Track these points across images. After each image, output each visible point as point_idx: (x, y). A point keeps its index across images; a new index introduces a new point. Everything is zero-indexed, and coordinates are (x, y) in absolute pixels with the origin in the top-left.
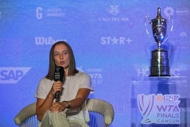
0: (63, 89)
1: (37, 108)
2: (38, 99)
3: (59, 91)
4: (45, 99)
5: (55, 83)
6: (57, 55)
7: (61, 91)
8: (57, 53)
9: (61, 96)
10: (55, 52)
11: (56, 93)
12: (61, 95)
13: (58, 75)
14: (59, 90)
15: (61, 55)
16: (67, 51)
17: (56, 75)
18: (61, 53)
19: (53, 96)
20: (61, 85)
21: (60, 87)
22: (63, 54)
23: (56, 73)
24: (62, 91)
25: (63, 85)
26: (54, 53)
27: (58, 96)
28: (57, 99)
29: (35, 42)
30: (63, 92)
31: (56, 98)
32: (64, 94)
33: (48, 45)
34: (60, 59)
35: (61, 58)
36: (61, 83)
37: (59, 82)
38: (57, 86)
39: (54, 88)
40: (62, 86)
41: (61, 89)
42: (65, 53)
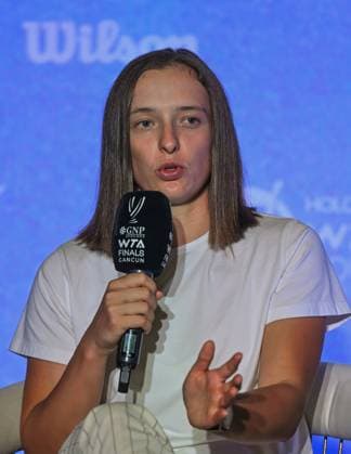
0: (164, 316)
1: (28, 411)
2: (34, 365)
3: (138, 331)
4: (67, 363)
5: (120, 285)
6: (146, 123)
7: (148, 328)
8: (144, 117)
9: (149, 355)
10: (133, 107)
11: (121, 341)
12: (153, 349)
13: (135, 242)
14: (138, 322)
15: (168, 129)
16: (204, 110)
17: (124, 237)
18: (167, 117)
19: (106, 351)
20: (152, 294)
21: (143, 308)
22: (178, 122)
23: (123, 230)
24: (157, 325)
25: (165, 295)
26: (128, 115)
27: (134, 356)
28: (126, 369)
29: (23, 46)
30: (160, 332)
31: (120, 364)
32: (165, 344)
33: (97, 64)
34: (162, 148)
35: (169, 145)
36: (152, 285)
37: (140, 277)
38: (126, 302)
39: (111, 309)
40: (157, 299)
41: (152, 317)
42: (192, 120)
